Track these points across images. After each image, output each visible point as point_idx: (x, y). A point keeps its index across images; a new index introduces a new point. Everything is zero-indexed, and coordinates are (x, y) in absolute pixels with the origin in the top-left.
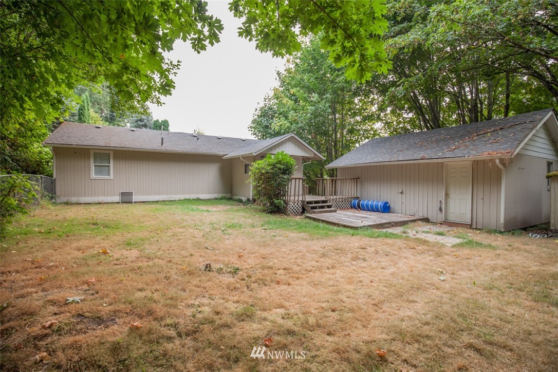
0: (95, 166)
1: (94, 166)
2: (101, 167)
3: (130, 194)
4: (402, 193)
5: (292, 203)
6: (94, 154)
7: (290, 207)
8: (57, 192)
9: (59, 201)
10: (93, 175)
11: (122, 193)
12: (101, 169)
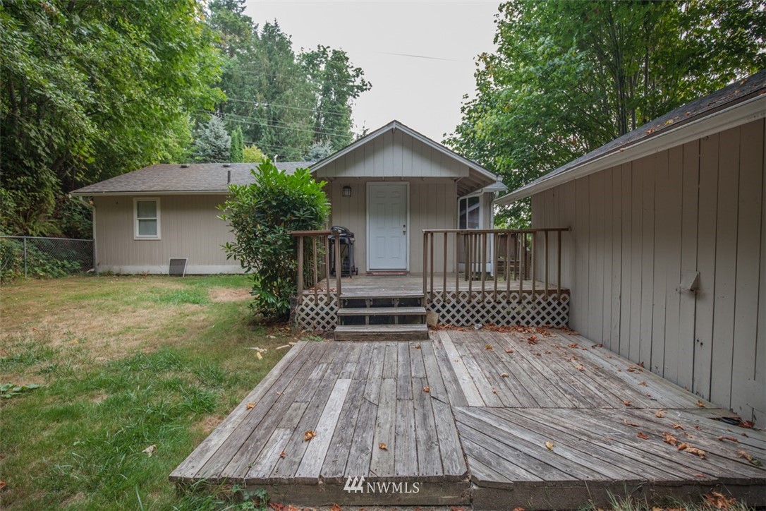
0: (140, 220)
1: (137, 222)
2: (147, 223)
3: (182, 262)
4: (696, 291)
5: (311, 300)
6: (139, 203)
7: (302, 310)
8: (97, 257)
9: (100, 269)
10: (137, 234)
11: (171, 260)
12: (148, 226)
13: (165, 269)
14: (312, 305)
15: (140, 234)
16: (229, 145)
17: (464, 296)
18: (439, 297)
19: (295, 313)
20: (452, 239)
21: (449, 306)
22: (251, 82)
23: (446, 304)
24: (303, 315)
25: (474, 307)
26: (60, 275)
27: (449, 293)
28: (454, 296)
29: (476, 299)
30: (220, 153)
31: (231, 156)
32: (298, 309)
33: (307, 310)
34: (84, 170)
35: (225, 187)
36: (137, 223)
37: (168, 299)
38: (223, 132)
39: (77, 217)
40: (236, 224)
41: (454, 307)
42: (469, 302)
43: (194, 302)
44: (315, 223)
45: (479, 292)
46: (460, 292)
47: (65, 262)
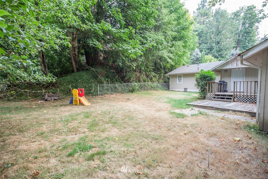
5: (209, 94)
6: (178, 76)
7: (208, 96)
8: (170, 87)
9: (170, 90)
10: (178, 83)
11: (184, 88)
12: (180, 80)
13: (183, 90)
14: (210, 95)
15: (178, 82)
16: (201, 56)
17: (245, 96)
18: (239, 95)
19: (206, 97)
20: (242, 83)
21: (241, 98)
22: (210, 32)
23: (240, 97)
24: (208, 97)
25: (248, 98)
26: (165, 90)
27: (241, 95)
28: (242, 96)
29: (249, 97)
30: (198, 59)
31: (201, 59)
32: (207, 96)
33: (209, 96)
34: (168, 69)
35: (197, 71)
36: (178, 80)
37: (184, 95)
38: (199, 53)
39: (166, 79)
40: (196, 81)
41: (242, 98)
42: (247, 97)
43: (189, 95)
44: (211, 80)
45: (250, 95)
46: (244, 95)
47: (165, 88)
